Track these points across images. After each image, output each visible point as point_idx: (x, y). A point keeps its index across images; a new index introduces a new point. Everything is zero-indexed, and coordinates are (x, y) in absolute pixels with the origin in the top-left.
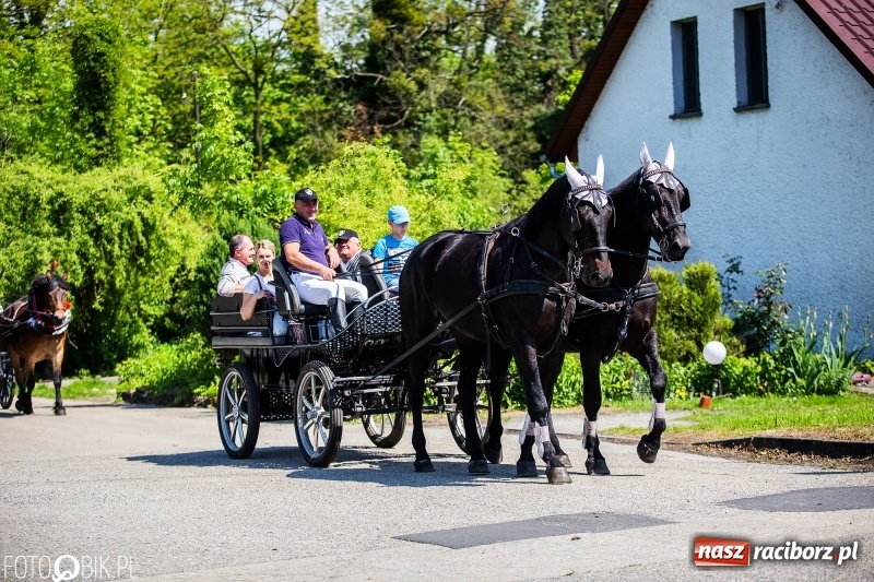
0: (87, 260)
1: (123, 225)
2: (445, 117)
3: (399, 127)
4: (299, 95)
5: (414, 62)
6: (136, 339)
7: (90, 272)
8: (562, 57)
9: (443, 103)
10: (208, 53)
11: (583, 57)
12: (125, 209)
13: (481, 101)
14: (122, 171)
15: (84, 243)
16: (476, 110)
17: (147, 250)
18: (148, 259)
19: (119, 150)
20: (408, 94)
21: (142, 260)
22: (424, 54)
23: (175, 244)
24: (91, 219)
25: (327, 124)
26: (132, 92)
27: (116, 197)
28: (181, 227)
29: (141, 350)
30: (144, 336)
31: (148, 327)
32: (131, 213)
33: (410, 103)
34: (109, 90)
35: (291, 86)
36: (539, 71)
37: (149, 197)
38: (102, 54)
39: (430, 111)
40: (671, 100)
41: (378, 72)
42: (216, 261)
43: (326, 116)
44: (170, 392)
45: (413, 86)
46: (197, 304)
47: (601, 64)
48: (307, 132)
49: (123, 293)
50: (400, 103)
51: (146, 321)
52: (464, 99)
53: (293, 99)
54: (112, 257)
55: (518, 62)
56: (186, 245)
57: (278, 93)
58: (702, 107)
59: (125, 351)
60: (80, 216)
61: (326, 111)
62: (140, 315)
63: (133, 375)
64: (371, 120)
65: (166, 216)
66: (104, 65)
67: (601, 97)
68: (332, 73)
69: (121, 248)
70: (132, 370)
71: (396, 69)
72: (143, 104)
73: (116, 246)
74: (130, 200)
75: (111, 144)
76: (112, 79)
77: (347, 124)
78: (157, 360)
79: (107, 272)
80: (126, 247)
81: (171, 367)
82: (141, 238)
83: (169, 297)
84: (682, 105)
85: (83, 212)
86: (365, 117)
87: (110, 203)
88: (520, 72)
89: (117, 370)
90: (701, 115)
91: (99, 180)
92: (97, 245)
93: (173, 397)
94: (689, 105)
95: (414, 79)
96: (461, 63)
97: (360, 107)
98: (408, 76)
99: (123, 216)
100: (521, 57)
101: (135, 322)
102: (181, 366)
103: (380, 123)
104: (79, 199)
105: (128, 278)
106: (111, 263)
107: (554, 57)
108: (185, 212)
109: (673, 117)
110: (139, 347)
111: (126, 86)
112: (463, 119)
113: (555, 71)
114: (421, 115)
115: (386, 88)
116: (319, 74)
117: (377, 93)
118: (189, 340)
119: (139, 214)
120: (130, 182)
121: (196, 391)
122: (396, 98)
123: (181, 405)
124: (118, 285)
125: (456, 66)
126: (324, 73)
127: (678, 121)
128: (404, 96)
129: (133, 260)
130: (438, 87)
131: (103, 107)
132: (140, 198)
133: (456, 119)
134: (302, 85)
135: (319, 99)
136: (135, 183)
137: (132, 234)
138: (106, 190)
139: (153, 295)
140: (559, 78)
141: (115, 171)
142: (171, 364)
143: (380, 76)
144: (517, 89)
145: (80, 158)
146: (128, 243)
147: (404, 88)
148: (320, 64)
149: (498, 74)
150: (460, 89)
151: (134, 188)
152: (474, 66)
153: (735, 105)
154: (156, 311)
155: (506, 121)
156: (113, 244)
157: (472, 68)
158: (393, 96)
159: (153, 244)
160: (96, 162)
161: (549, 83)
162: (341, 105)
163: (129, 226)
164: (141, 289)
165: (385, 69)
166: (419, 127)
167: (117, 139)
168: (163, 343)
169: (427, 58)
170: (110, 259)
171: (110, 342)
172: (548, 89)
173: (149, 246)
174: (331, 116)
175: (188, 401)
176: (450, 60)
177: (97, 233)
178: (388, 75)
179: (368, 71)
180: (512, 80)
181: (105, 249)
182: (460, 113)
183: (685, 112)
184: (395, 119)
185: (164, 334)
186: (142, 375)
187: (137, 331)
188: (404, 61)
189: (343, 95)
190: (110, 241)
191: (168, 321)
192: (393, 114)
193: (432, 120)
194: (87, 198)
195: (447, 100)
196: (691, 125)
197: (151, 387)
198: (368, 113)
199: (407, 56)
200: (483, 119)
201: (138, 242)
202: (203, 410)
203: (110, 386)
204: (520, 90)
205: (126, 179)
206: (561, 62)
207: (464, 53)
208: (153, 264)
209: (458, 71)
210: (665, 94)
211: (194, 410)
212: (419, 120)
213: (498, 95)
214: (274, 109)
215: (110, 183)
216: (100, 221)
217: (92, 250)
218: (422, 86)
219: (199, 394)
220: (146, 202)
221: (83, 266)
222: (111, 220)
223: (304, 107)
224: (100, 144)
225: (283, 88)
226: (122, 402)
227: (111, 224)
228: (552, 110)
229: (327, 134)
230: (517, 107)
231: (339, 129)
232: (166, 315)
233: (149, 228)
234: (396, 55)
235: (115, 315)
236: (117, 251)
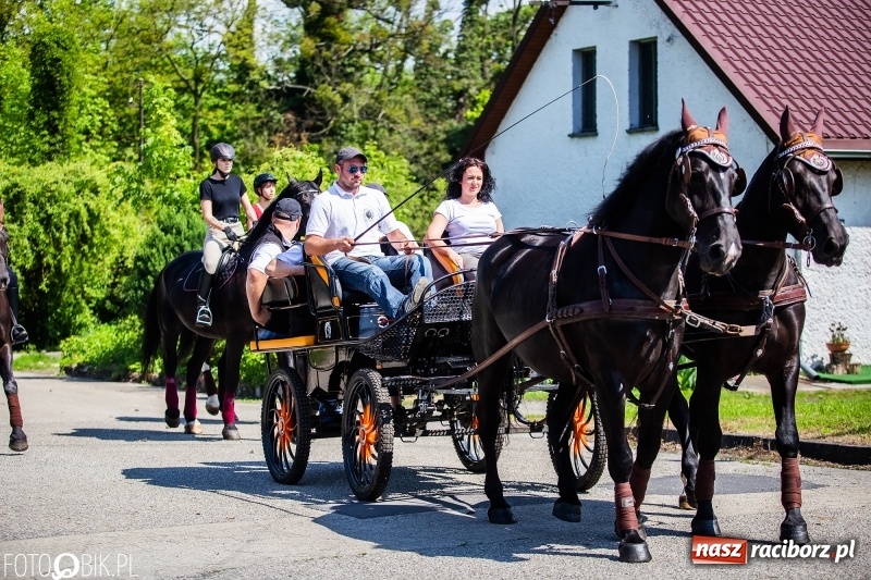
0: (37, 245)
1: (70, 215)
2: (365, 128)
3: (324, 135)
4: (234, 103)
5: (339, 77)
6: (79, 319)
7: (39, 257)
8: (474, 77)
9: (365, 115)
10: (153, 61)
11: (492, 79)
12: (73, 200)
13: (398, 114)
14: (72, 166)
15: (35, 230)
16: (394, 122)
17: (91, 239)
18: (91, 247)
19: (69, 147)
20: (333, 105)
21: (86, 247)
22: (349, 70)
23: (116, 234)
24: (42, 209)
25: (258, 131)
26: (84, 94)
27: (65, 189)
28: (123, 218)
29: (83, 329)
30: (87, 316)
31: (91, 308)
32: (78, 204)
33: (335, 114)
34: (63, 92)
35: (227, 94)
36: (453, 89)
37: (95, 191)
38: (58, 60)
39: (353, 122)
40: (570, 120)
41: (307, 85)
42: (154, 251)
43: (258, 122)
44: (108, 368)
45: (338, 99)
46: (136, 290)
47: (508, 86)
48: (240, 137)
49: (68, 277)
50: (325, 114)
51: (88, 302)
52: (383, 112)
53: (229, 107)
55: (433, 80)
56: (127, 236)
57: (213, 101)
58: (598, 128)
59: (67, 329)
60: (32, 206)
61: (258, 118)
62: (83, 297)
63: (75, 351)
64: (299, 128)
65: (109, 208)
66: (59, 69)
67: (507, 115)
68: (265, 84)
69: (68, 235)
70: (74, 346)
71: (323, 82)
72: (93, 107)
73: (64, 234)
74: (78, 192)
75: (63, 141)
76: (66, 82)
77: (276, 131)
78: (98, 338)
79: (55, 257)
80: (72, 234)
81: (110, 346)
82: (87, 227)
83: (110, 281)
84: (580, 124)
85: (35, 202)
86: (293, 125)
87: (60, 194)
88: (435, 90)
89: (61, 346)
90: (596, 134)
91: (51, 173)
92: (46, 232)
93: (110, 373)
94: (587, 125)
95: (339, 92)
96: (382, 80)
97: (289, 116)
98: (334, 90)
99: (71, 206)
100: (436, 76)
101: (78, 303)
102: (119, 345)
103: (307, 130)
104: (32, 190)
105: (73, 264)
106: (59, 249)
107: (467, 77)
108: (128, 205)
109: (572, 136)
110: (81, 326)
111: (79, 89)
112: (381, 130)
113: (466, 90)
114: (344, 125)
115: (314, 99)
116: (252, 85)
117: (306, 104)
118: (127, 321)
119: (86, 205)
120: (79, 177)
121: (132, 367)
122: (322, 109)
123: (118, 379)
124: (63, 269)
125: (378, 80)
126: (258, 84)
127: (576, 139)
128: (330, 107)
129: (77, 247)
130: (361, 100)
131: (56, 107)
132: (87, 191)
133: (376, 129)
134: (236, 94)
135: (252, 107)
136: (83, 178)
137: (78, 222)
138: (56, 182)
139: (96, 279)
140: (470, 96)
141: (65, 165)
142: (110, 342)
143: (308, 89)
144: (431, 105)
145: (34, 153)
146: (75, 232)
147: (330, 100)
148: (254, 76)
149: (415, 91)
150: (381, 102)
151: (82, 182)
152: (392, 83)
153: (628, 127)
154: (98, 294)
155: (421, 133)
156: (61, 232)
157: (392, 84)
158: (319, 107)
159: (97, 233)
160: (48, 157)
161: (461, 100)
162: (272, 113)
163: (75, 216)
164: (85, 273)
165: (313, 82)
166: (342, 136)
167: (69, 137)
168: (103, 323)
169: (351, 73)
170: (57, 243)
171: (55, 320)
172: (459, 106)
173: (93, 234)
174: (262, 123)
175: (124, 376)
176: (373, 76)
177: (47, 221)
178: (316, 88)
179: (298, 83)
180: (428, 96)
181: (54, 236)
182: (379, 125)
183: (583, 132)
184: (321, 128)
185: (105, 315)
186: (84, 352)
187: (80, 311)
188: (330, 75)
189: (275, 104)
190: (59, 229)
191: (108, 303)
192: (319, 123)
193: (354, 130)
194: (39, 189)
195: (369, 113)
196: (588, 143)
197: (91, 363)
198: (296, 121)
199: (333, 71)
200: (400, 130)
201: (83, 231)
202: (137, 385)
203: (54, 360)
204: (435, 106)
205: (75, 173)
206: (473, 82)
207: (386, 70)
208: (95, 250)
209: (379, 87)
210: (565, 113)
211: (130, 385)
212: (342, 129)
213: (414, 109)
214: (211, 115)
215: (60, 177)
216: (50, 210)
217: (42, 237)
218: (346, 98)
219: (134, 370)
220: (93, 195)
221: (33, 251)
222: (60, 210)
223: (238, 114)
224: (53, 141)
225: (219, 95)
226: (65, 375)
227: (60, 214)
228: (463, 125)
229: (258, 138)
230: (431, 121)
231: (269, 135)
232: (107, 298)
233: (94, 218)
234: (324, 70)
235: (60, 297)
236: (64, 238)
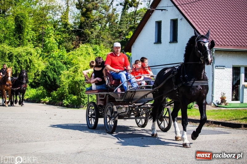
0: (16, 68)
1: (25, 60)
2: (96, 40)
3: (86, 42)
4: (63, 33)
5: (90, 27)
7: (16, 71)
8: (124, 28)
10: (43, 22)
11: (129, 29)
12: (25, 57)
13: (105, 37)
14: (25, 48)
15: (16, 64)
16: (104, 39)
17: (30, 67)
19: (24, 43)
20: (89, 35)
21: (29, 69)
22: (93, 25)
23: (36, 66)
24: (17, 59)
25: (69, 40)
26: (29, 30)
27: (24, 54)
28: (38, 62)
31: (29, 84)
32: (27, 58)
33: (89, 37)
34: (23, 29)
35: (61, 31)
36: (119, 31)
37: (31, 54)
38: (22, 21)
39: (93, 39)
40: (154, 39)
41: (82, 29)
42: (48, 70)
43: (69, 38)
44: (35, 100)
45: (90, 33)
46: (43, 80)
48: (65, 42)
50: (86, 37)
52: (101, 36)
53: (62, 34)
54: (22, 68)
55: (114, 29)
56: (39, 66)
57: (58, 32)
58: (162, 41)
60: (15, 58)
61: (69, 37)
64: (80, 40)
65: (35, 59)
66: (22, 23)
68: (71, 29)
69: (24, 66)
71: (86, 29)
72: (30, 33)
73: (23, 65)
74: (27, 55)
75: (22, 42)
76: (24, 26)
77: (74, 41)
78: (31, 92)
80: (25, 65)
82: (29, 64)
83: (34, 78)
84: (157, 41)
85: (16, 57)
86: (78, 39)
87: (22, 55)
88: (114, 31)
90: (161, 43)
91: (20, 50)
92: (18, 65)
93: (36, 101)
94: (159, 40)
95: (90, 31)
97: (77, 37)
98: (89, 30)
99: (25, 58)
100: (115, 28)
102: (37, 94)
103: (82, 41)
104: (15, 54)
107: (123, 28)
108: (41, 58)
109: (155, 43)
111: (27, 29)
112: (100, 41)
113: (123, 31)
114: (91, 40)
115: (84, 33)
116: (68, 29)
117: (82, 34)
118: (40, 88)
119: (29, 58)
121: (41, 100)
122: (86, 35)
123: (38, 103)
125: (99, 29)
126: (69, 28)
127: (156, 44)
128: (88, 35)
130: (95, 34)
131: (21, 33)
132: (29, 54)
133: (99, 41)
134: (64, 31)
135: (67, 34)
136: (28, 51)
137: (27, 63)
138: (21, 52)
139: (30, 77)
140: (123, 33)
142: (35, 93)
143: (82, 30)
144: (113, 35)
145: (15, 45)
147: (88, 33)
148: (69, 26)
149: (109, 31)
150: (101, 34)
151: (28, 52)
153: (169, 41)
154: (30, 81)
155: (111, 42)
157: (103, 29)
158: (85, 35)
159: (31, 65)
160: (19, 45)
161: (121, 34)
162: (73, 36)
163: (26, 61)
165: (84, 28)
166: (91, 42)
167: (24, 40)
169: (93, 26)
172: (120, 36)
173: (30, 65)
174: (70, 38)
175: (39, 102)
176: (98, 27)
177: (19, 62)
178: (84, 30)
179: (79, 28)
180: (112, 33)
181: (20, 66)
182: (100, 40)
183: (157, 42)
184: (85, 40)
186: (28, 95)
188: (88, 27)
189: (73, 34)
190: (21, 64)
192: (85, 39)
193: (93, 41)
194: (17, 54)
195: (98, 37)
196: (159, 45)
197: (30, 98)
198: (79, 38)
199: (89, 26)
200: (106, 41)
201: (28, 64)
202: (43, 104)
204: (114, 35)
205: (26, 50)
206: (124, 29)
207: (102, 25)
209: (100, 30)
211: (41, 104)
212: (91, 41)
213: (109, 36)
214: (57, 36)
215: (22, 51)
216: (20, 59)
217: (17, 66)
218: (92, 33)
219: (42, 100)
221: (15, 69)
223: (64, 36)
224: (20, 41)
225: (59, 31)
227: (22, 60)
228: (121, 40)
229: (69, 43)
230: (113, 39)
231: (72, 42)
233: (31, 61)
234: (86, 25)
236: (23, 66)
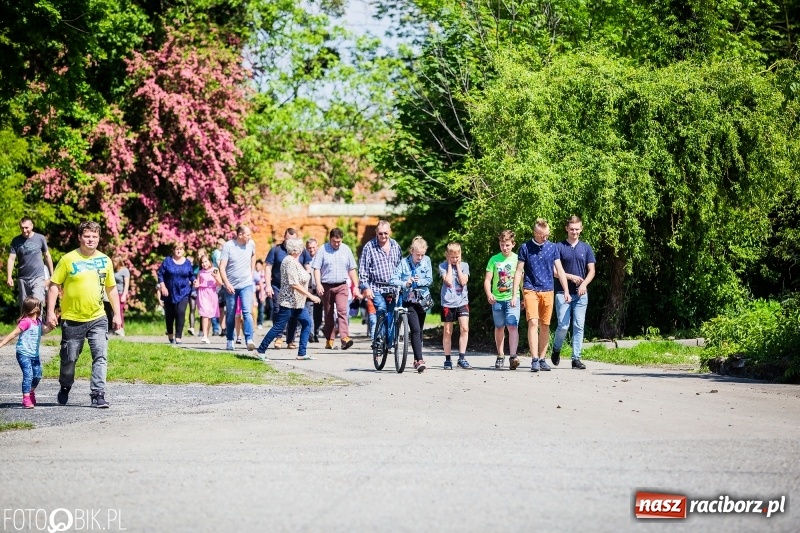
6: (723, 290)
18: (745, 185)
29: (727, 306)
30: (733, 287)
49: (707, 229)
51: (735, 267)
59: (707, 307)
62: (728, 259)
63: (724, 337)
70: (723, 331)
79: (689, 200)
89: (703, 329)
101: (721, 267)
105: (716, 210)
106: (695, 187)
110: (723, 302)
120: (725, 82)
124: (703, 217)
129: (724, 185)
141: (704, 65)
146: (719, 163)
156: (700, 163)
164: (731, 226)
168: (757, 297)
170: (693, 181)
171: (686, 293)
187: (724, 280)
203: (690, 351)
208: (751, 191)
220: (746, 109)
222: (698, 132)
226: (709, 373)
232: (763, 260)
235: (694, 259)
